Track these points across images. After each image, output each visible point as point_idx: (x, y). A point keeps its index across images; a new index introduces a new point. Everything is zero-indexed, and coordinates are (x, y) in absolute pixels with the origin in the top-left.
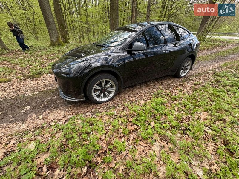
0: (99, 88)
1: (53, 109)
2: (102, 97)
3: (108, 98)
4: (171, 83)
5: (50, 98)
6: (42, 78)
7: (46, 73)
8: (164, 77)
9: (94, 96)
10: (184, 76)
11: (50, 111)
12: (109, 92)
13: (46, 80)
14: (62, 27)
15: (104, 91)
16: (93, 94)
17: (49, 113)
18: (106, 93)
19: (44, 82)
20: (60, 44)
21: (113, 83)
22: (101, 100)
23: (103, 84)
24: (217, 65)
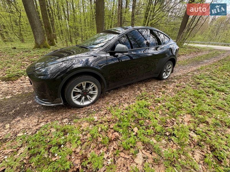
0: (79, 91)
1: (25, 115)
2: (83, 100)
3: (90, 101)
4: (155, 85)
5: (24, 103)
6: (19, 80)
7: (25, 75)
8: (148, 79)
9: (74, 100)
10: (167, 79)
11: (20, 118)
12: (91, 96)
13: (24, 82)
14: (49, 30)
15: (85, 94)
16: (73, 97)
17: (19, 120)
18: (88, 96)
19: (21, 84)
20: (45, 47)
21: (95, 86)
22: (82, 104)
23: (84, 87)
24: (195, 68)
